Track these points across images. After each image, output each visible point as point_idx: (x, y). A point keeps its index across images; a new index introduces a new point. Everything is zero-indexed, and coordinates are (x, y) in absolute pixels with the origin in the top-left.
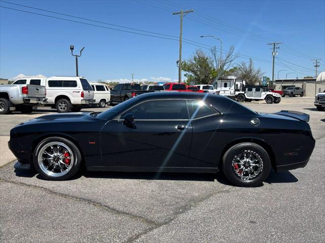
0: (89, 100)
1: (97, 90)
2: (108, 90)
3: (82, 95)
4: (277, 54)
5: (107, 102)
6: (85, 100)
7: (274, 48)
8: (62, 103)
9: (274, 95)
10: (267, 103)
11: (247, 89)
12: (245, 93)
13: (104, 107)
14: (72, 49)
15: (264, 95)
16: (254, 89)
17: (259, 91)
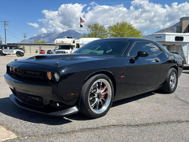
4: (7, 28)
7: (5, 24)
9: (21, 52)
10: (18, 56)
11: (3, 48)
12: (2, 50)
15: (15, 51)
16: (8, 48)
17: (12, 49)
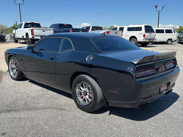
0: (149, 39)
1: (166, 33)
2: (175, 33)
3: (144, 36)
5: (173, 41)
6: (146, 39)
8: (133, 41)
13: (171, 44)
14: (156, 7)
